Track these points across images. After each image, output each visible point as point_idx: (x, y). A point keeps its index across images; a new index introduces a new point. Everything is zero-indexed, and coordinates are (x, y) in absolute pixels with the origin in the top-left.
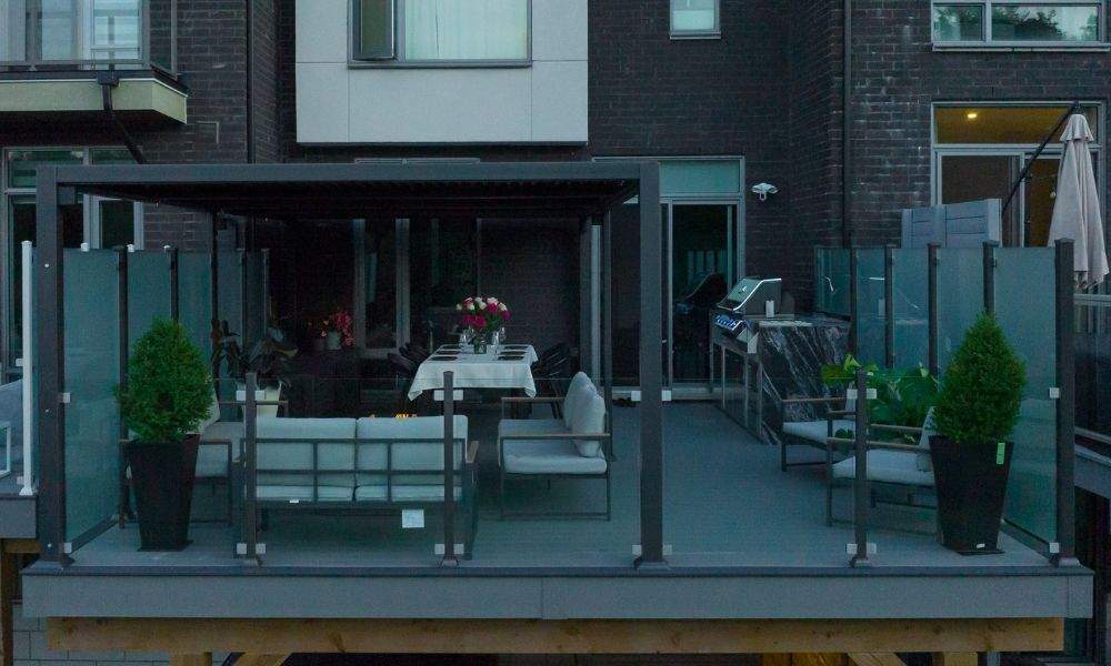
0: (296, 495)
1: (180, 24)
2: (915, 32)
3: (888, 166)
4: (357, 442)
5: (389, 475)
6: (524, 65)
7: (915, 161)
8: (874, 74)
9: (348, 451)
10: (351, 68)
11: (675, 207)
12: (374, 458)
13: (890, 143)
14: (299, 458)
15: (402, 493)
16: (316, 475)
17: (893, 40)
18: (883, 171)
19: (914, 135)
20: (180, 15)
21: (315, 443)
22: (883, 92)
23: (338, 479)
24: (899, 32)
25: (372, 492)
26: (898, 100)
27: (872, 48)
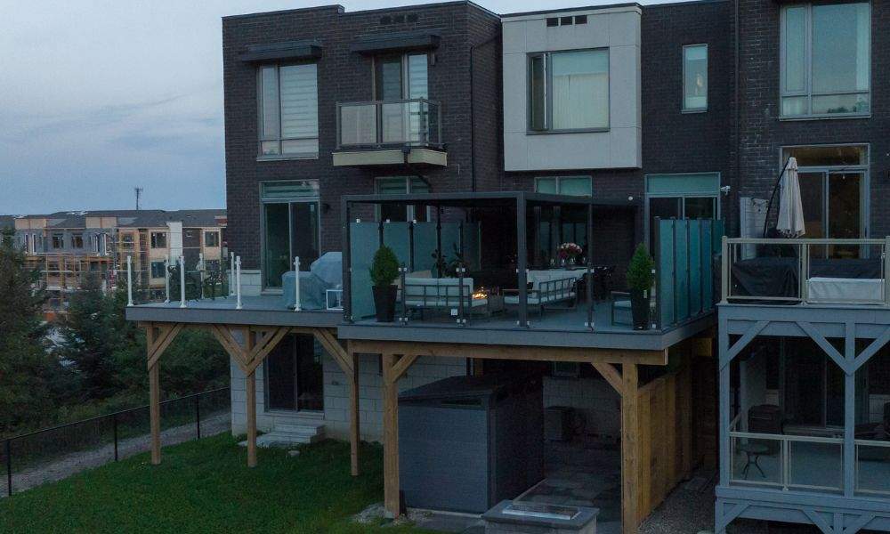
0: (419, 303)
1: (443, 121)
2: (771, 112)
3: (757, 178)
4: (438, 286)
5: (447, 298)
6: (606, 130)
7: (771, 176)
8: (750, 134)
9: (435, 289)
10: (527, 135)
11: (686, 199)
12: (443, 292)
13: (757, 167)
14: (419, 291)
15: (451, 304)
16: (425, 297)
17: (759, 116)
18: (755, 181)
19: (770, 163)
20: (443, 117)
21: (425, 286)
22: (755, 142)
23: (433, 299)
24: (762, 112)
25: (442, 303)
26: (762, 146)
27: (750, 121)
